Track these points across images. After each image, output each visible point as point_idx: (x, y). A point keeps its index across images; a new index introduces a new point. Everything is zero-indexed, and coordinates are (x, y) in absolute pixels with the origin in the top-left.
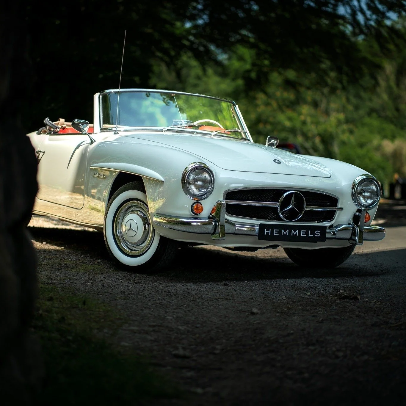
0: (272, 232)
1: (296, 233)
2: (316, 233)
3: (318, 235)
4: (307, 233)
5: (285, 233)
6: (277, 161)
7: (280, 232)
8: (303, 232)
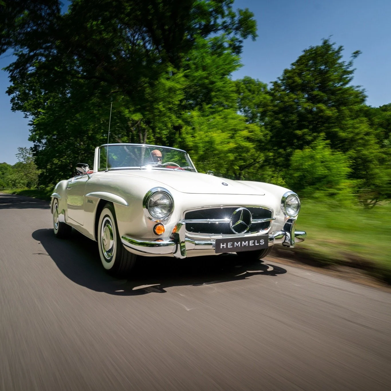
0: (227, 245)
1: (246, 243)
2: (261, 242)
3: (262, 243)
4: (254, 243)
5: (237, 245)
6: (225, 184)
7: (233, 245)
8: (251, 242)
